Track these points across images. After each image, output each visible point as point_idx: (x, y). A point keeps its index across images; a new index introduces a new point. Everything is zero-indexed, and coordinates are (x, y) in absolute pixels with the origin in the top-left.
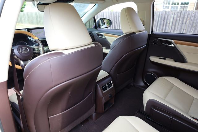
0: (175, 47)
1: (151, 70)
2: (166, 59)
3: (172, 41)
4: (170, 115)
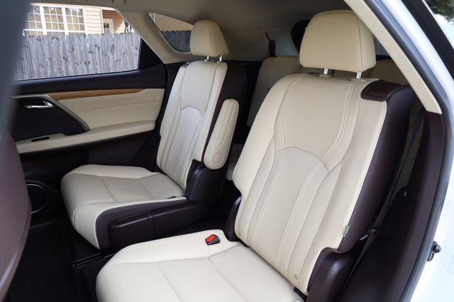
0: (56, 107)
2: (48, 138)
3: (46, 96)
4: (146, 215)
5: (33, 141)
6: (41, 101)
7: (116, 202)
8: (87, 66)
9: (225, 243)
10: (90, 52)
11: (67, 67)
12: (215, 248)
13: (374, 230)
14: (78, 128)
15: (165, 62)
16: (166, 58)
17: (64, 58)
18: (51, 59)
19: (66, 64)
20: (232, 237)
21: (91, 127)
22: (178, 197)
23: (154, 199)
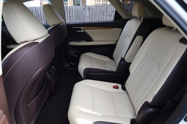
0: (84, 32)
1: (71, 53)
2: (80, 42)
3: (82, 28)
4: (99, 73)
5: (76, 42)
6: (80, 30)
7: (92, 66)
8: (111, 17)
9: (120, 89)
10: (113, 12)
11: (104, 17)
12: (116, 90)
13: (170, 101)
14: (90, 39)
15: (123, 18)
16: (124, 17)
17: (103, 14)
18: (99, 14)
19: (103, 16)
20: (124, 88)
21: (94, 40)
22: (114, 70)
23: (106, 68)
